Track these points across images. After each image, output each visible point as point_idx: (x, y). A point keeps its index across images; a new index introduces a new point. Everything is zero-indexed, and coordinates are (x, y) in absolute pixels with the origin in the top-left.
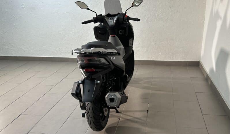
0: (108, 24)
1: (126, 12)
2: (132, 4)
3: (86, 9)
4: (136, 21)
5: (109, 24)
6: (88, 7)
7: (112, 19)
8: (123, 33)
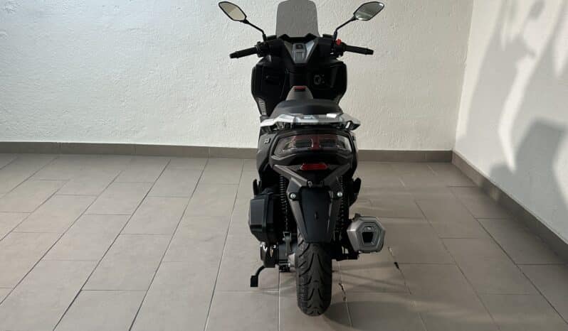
0: (292, 60)
1: (336, 33)
2: (354, 13)
3: (241, 21)
4: (364, 55)
5: (294, 59)
6: (246, 17)
7: (302, 48)
8: (323, 82)
